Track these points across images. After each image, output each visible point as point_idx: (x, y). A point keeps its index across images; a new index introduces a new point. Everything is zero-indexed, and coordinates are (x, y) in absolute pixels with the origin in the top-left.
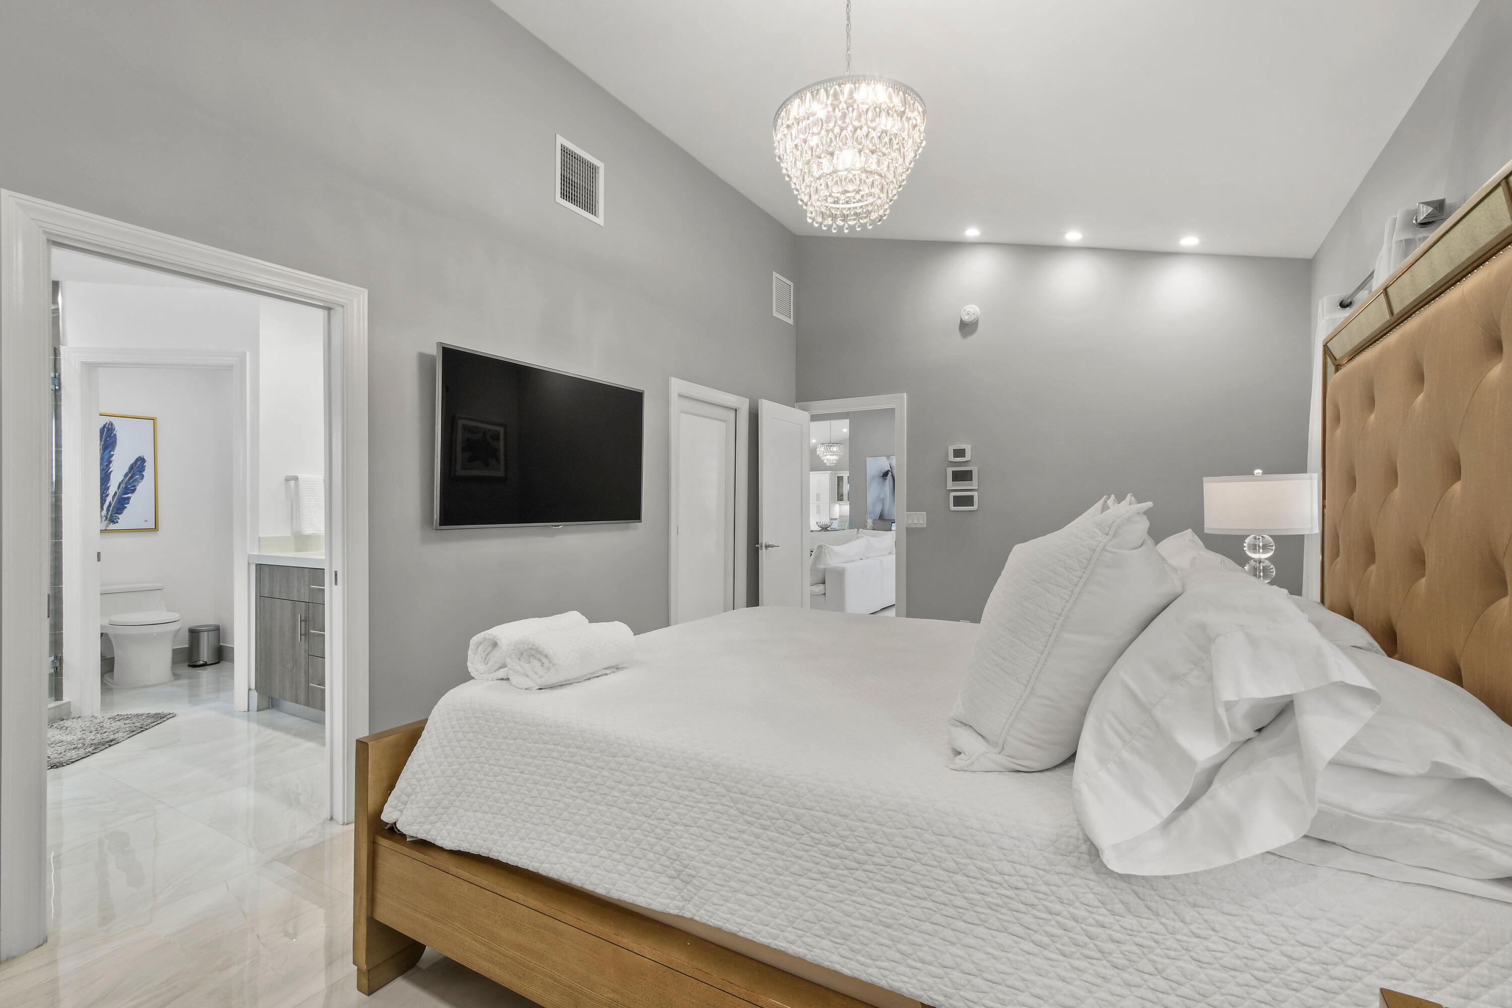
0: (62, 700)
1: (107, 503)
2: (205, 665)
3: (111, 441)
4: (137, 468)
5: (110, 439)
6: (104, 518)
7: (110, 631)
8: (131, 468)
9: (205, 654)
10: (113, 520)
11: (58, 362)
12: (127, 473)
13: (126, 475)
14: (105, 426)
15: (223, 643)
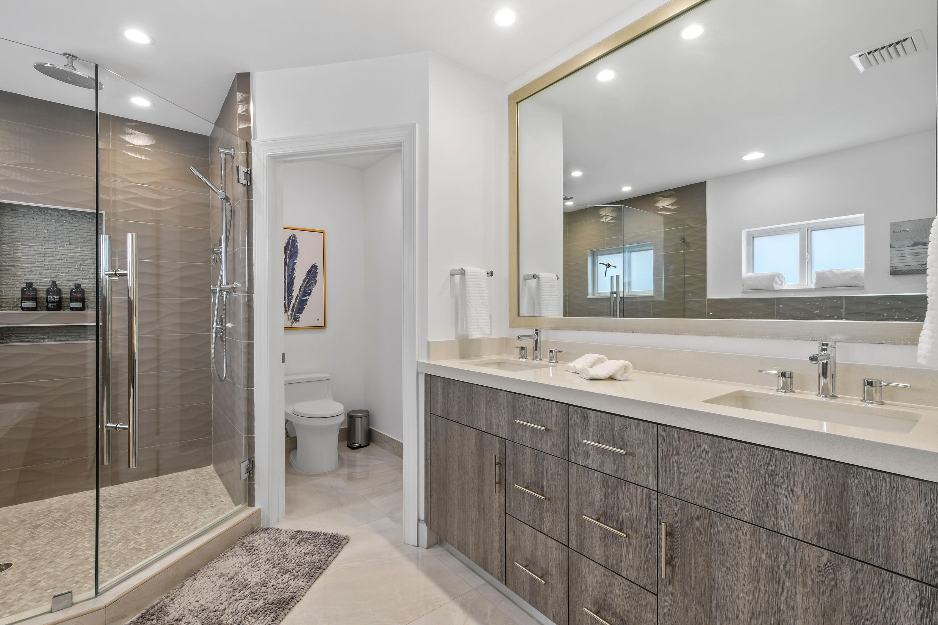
0: (254, 506)
1: (292, 304)
2: (360, 447)
3: (294, 251)
4: (312, 273)
5: (294, 249)
6: (290, 317)
7: (293, 420)
8: (308, 273)
9: (359, 438)
10: (296, 319)
11: (249, 157)
12: (305, 278)
13: (304, 281)
14: (290, 237)
15: (373, 427)
